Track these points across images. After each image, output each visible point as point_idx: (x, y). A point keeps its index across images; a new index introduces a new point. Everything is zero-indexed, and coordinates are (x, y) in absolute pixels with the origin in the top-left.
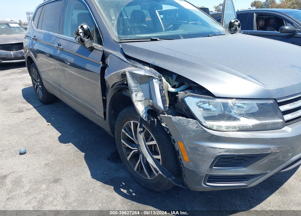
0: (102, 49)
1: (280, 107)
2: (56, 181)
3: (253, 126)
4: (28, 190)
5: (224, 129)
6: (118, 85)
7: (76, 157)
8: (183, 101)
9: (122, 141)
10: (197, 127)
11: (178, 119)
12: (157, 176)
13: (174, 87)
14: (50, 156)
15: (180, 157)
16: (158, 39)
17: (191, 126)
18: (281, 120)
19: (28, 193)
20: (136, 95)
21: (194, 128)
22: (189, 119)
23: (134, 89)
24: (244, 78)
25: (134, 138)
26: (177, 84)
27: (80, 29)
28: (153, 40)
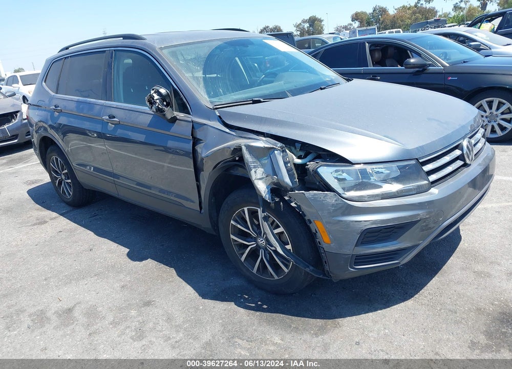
0: (190, 120)
1: (423, 167)
2: (148, 304)
3: (397, 192)
4: (114, 320)
5: (366, 199)
6: (225, 163)
7: (161, 272)
8: (316, 172)
9: (232, 237)
10: (336, 201)
11: (313, 194)
12: (288, 273)
13: (299, 157)
14: (122, 276)
15: (318, 240)
16: (262, 100)
17: (329, 200)
18: (426, 182)
19: (114, 324)
20: (255, 172)
21: (333, 202)
22: (326, 192)
23: (253, 165)
24: (380, 139)
25: (250, 230)
26: (302, 154)
27: (154, 95)
28: (255, 102)
